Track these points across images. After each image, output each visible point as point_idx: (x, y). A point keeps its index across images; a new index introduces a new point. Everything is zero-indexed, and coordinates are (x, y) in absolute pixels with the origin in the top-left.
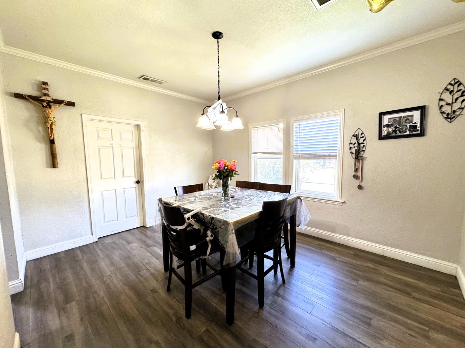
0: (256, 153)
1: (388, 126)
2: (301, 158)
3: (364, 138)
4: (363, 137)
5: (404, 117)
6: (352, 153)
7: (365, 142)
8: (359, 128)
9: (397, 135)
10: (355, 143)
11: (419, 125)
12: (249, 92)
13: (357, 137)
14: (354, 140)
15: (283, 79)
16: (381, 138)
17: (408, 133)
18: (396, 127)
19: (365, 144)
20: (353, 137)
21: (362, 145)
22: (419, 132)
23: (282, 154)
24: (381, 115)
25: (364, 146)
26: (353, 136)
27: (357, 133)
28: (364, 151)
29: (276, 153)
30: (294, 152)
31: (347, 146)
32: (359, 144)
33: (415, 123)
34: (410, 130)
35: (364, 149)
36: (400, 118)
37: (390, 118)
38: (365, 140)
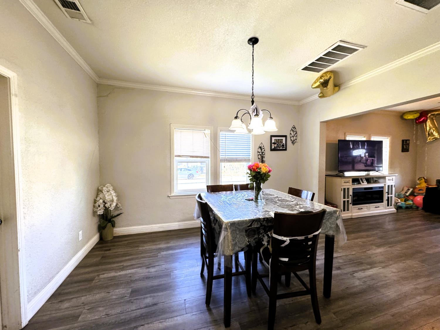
0: (180, 156)
1: (274, 143)
2: (226, 161)
4: (263, 149)
5: (280, 139)
6: (259, 158)
7: (264, 152)
8: (262, 143)
9: (278, 149)
10: (260, 152)
11: (285, 144)
12: (169, 89)
13: (261, 147)
14: (260, 150)
15: (213, 91)
16: (271, 150)
17: (281, 148)
18: (277, 145)
22: (285, 148)
23: (209, 158)
24: (272, 136)
25: (264, 154)
26: (259, 147)
28: (264, 157)
29: (203, 156)
30: (221, 157)
31: (257, 154)
32: (262, 153)
33: (284, 144)
34: (282, 147)
36: (279, 140)
37: (275, 139)
38: (264, 150)
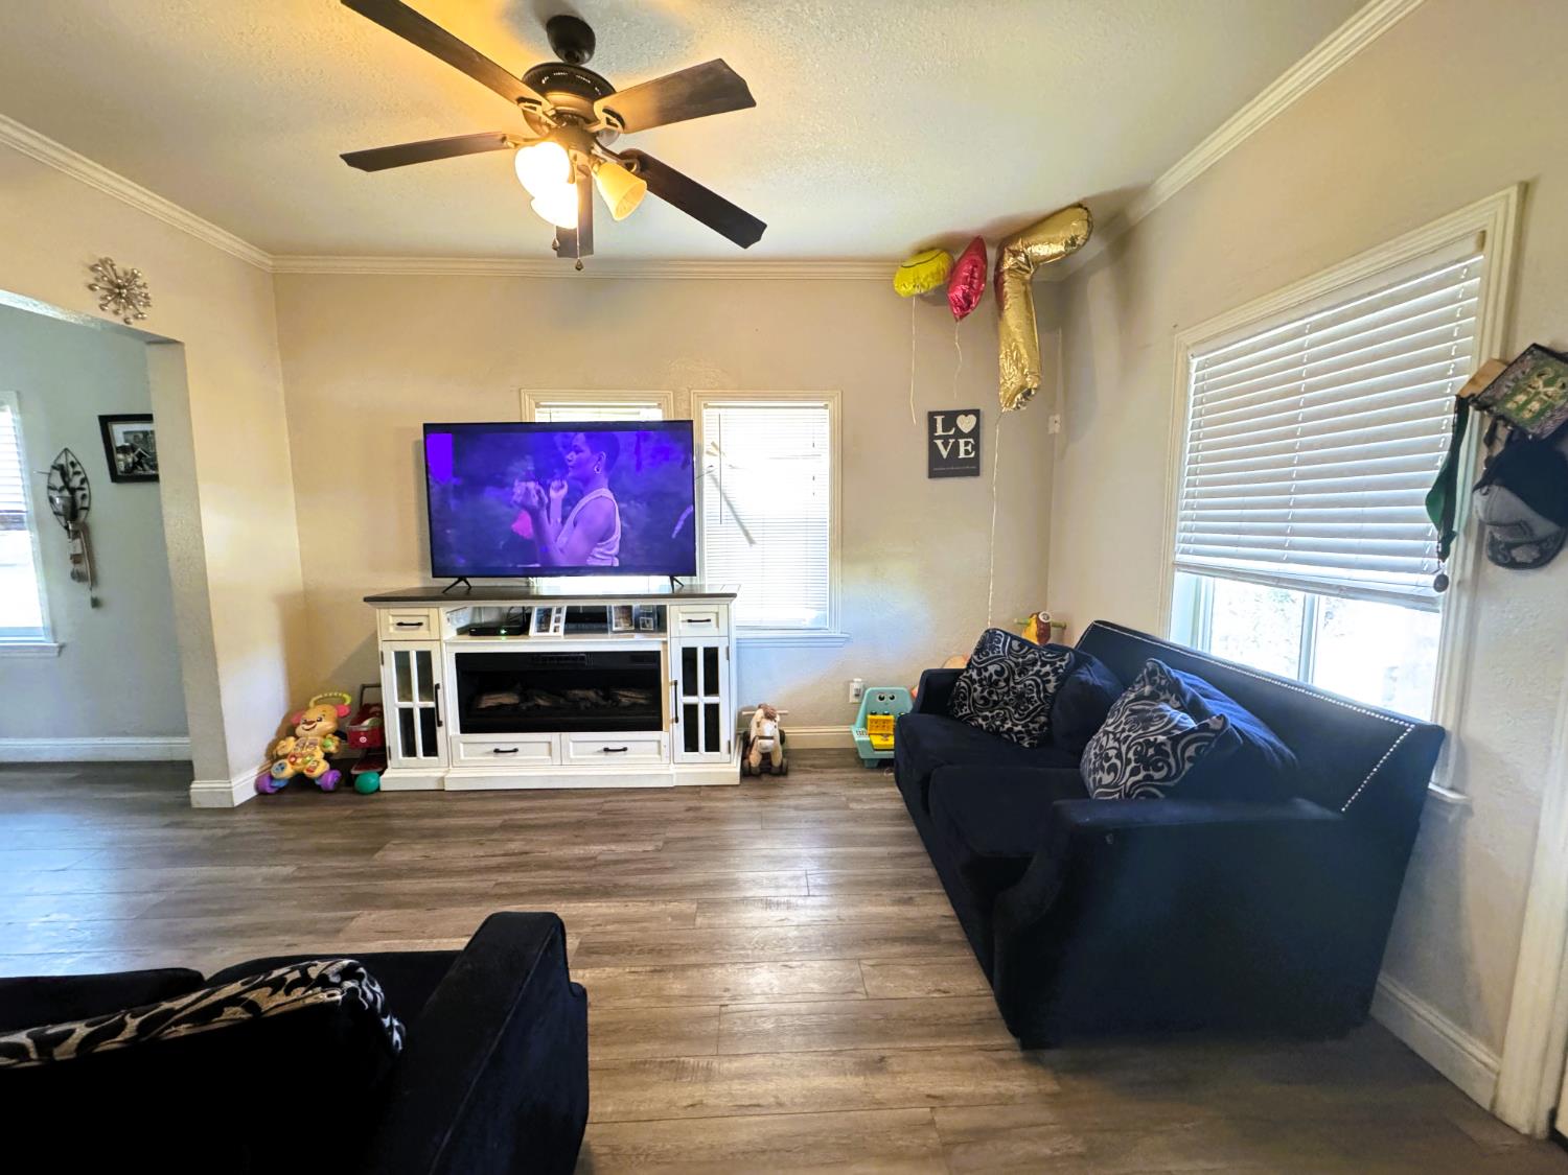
1: (124, 450)
3: (82, 476)
4: (78, 473)
6: (58, 513)
7: (85, 486)
8: (66, 450)
9: (146, 473)
10: (61, 488)
13: (62, 471)
14: (57, 475)
18: (140, 456)
19: (86, 492)
20: (55, 471)
21: (79, 494)
24: (106, 420)
25: (84, 496)
26: (54, 467)
27: (62, 461)
28: (87, 509)
31: (43, 494)
32: (71, 490)
35: (86, 504)
37: (126, 433)
38: (84, 481)
